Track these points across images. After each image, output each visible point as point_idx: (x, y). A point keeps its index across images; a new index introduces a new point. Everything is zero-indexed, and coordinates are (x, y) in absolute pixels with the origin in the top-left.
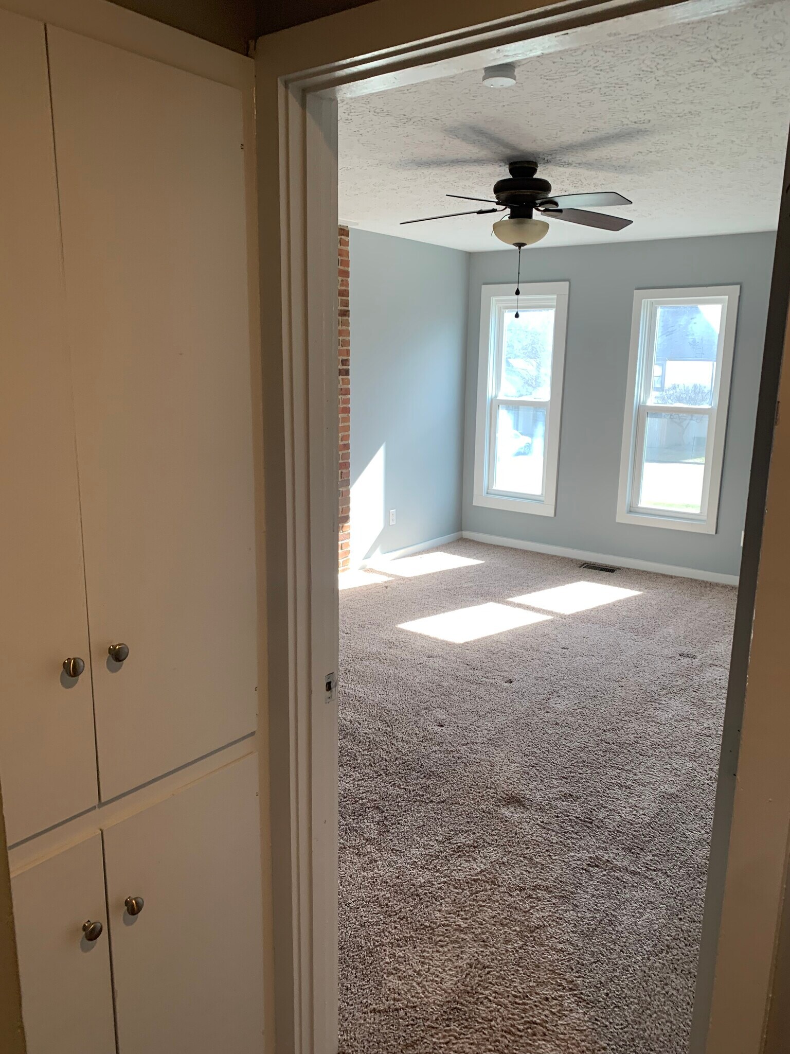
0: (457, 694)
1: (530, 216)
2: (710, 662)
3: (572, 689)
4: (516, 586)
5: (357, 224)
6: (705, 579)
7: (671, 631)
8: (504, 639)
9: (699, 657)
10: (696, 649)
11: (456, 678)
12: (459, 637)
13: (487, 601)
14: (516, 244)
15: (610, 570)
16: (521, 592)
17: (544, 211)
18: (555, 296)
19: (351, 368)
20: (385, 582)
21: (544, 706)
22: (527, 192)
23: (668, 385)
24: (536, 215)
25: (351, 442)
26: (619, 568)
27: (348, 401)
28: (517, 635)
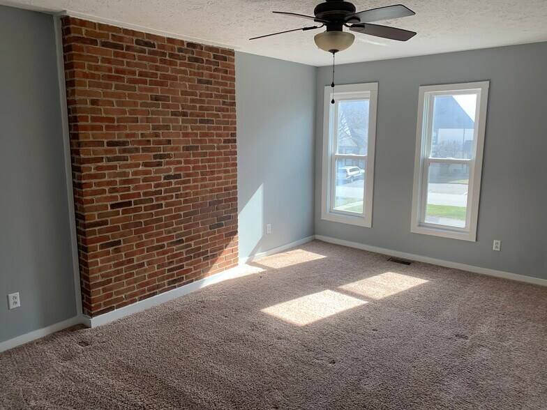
0: (293, 375)
1: (341, 30)
2: (478, 343)
3: (378, 370)
4: (345, 276)
5: (240, 48)
6: (470, 271)
7: (448, 313)
8: (333, 323)
9: (470, 337)
10: (467, 330)
11: (295, 359)
12: (302, 321)
13: (325, 288)
14: (331, 51)
15: (407, 263)
16: (348, 281)
17: (352, 26)
18: (369, 92)
19: (238, 138)
20: (261, 273)
21: (356, 387)
22: (338, 12)
23: (439, 141)
24: (345, 29)
25: (238, 184)
26: (413, 262)
27: (236, 159)
28: (342, 317)
